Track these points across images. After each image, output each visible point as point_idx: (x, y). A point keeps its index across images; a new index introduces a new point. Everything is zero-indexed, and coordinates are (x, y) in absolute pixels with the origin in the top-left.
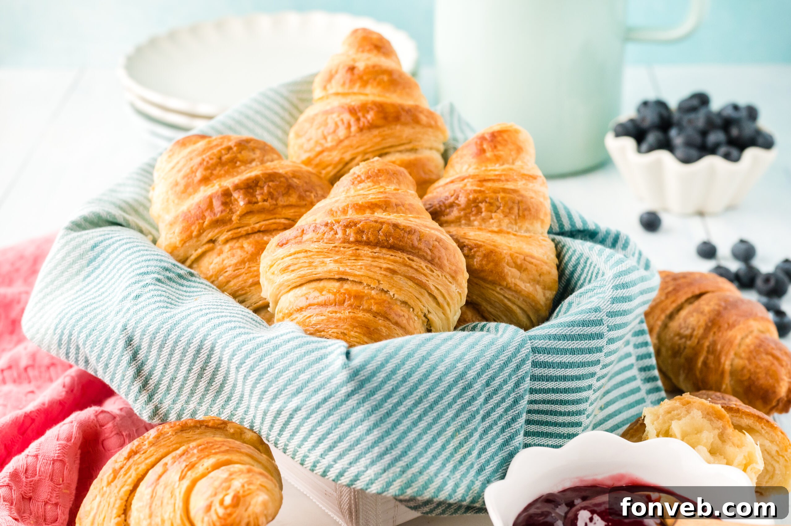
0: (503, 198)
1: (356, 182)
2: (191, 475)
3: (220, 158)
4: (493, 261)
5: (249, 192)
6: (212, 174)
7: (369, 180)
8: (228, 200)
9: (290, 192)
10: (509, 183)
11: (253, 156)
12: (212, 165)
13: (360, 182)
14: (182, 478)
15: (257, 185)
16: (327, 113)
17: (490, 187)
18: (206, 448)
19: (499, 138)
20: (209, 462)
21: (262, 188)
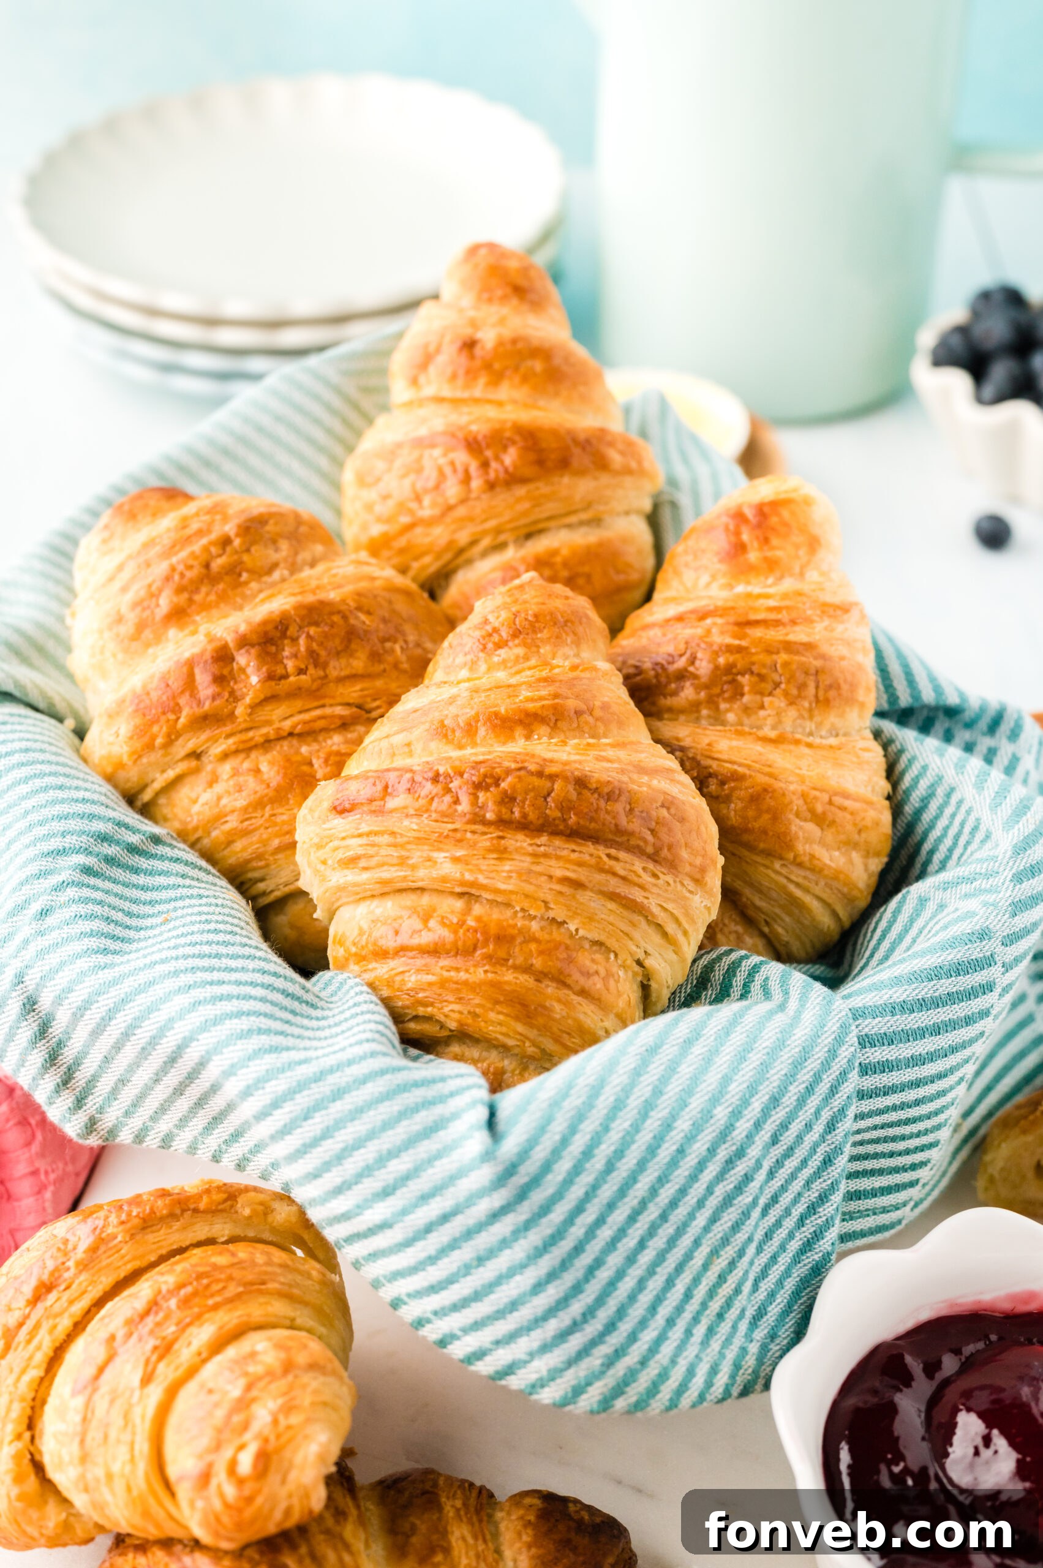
0: (786, 664)
1: (490, 646)
2: (166, 1372)
3: (207, 566)
4: (768, 811)
5: (268, 653)
6: (191, 601)
7: (517, 641)
8: (226, 672)
9: (353, 646)
10: (797, 628)
11: (274, 556)
12: (192, 581)
13: (499, 646)
14: (147, 1380)
15: (284, 635)
16: (420, 444)
17: (760, 640)
18: (195, 1294)
19: (774, 520)
20: (202, 1334)
21: (294, 640)
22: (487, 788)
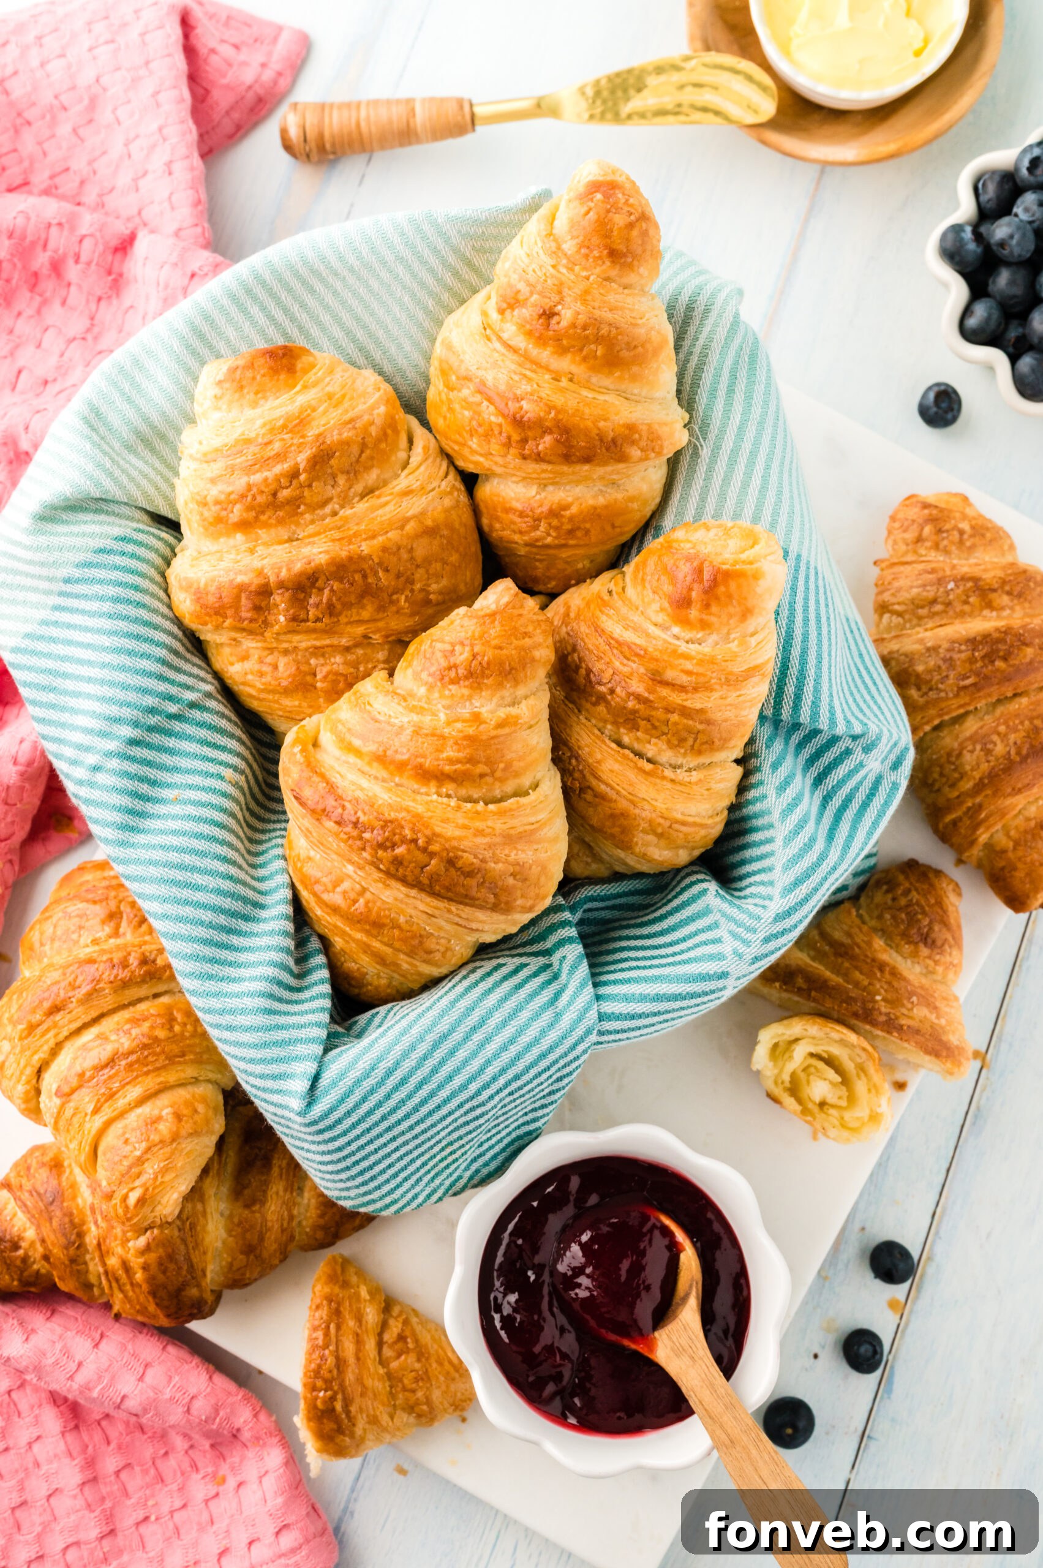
0: (676, 724)
2: (107, 1113)
5: (297, 599)
6: (256, 518)
7: (467, 683)
8: (263, 604)
9: (366, 600)
10: (697, 695)
11: (330, 492)
12: (260, 505)
13: (453, 682)
14: (96, 1111)
15: (313, 585)
16: (483, 390)
17: (665, 698)
18: (137, 1061)
20: (134, 1092)
21: (321, 590)
22: (385, 849)
